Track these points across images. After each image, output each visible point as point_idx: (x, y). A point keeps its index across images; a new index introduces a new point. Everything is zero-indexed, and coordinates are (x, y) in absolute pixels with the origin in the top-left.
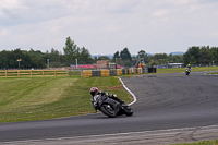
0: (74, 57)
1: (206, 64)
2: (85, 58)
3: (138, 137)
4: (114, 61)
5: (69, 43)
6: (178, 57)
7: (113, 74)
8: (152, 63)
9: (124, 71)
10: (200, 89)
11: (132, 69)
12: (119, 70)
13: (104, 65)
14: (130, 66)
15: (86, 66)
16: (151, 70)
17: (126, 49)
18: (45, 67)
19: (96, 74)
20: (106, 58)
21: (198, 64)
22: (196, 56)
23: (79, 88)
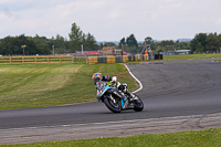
0: (79, 44)
1: (214, 50)
2: (90, 44)
3: (144, 124)
4: (120, 47)
5: (74, 29)
6: (185, 44)
7: (119, 60)
8: (159, 50)
9: (130, 58)
10: (207, 76)
11: (138, 56)
12: (125, 57)
13: (110, 51)
14: (136, 52)
15: (92, 52)
16: (158, 57)
17: (132, 36)
18: (51, 54)
19: (102, 61)
20: (112, 44)
21: (205, 51)
22: (204, 43)
23: (84, 74)
